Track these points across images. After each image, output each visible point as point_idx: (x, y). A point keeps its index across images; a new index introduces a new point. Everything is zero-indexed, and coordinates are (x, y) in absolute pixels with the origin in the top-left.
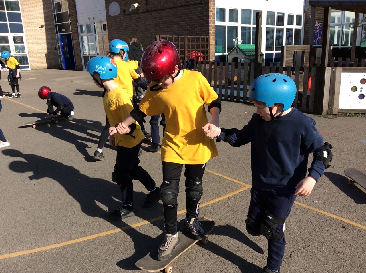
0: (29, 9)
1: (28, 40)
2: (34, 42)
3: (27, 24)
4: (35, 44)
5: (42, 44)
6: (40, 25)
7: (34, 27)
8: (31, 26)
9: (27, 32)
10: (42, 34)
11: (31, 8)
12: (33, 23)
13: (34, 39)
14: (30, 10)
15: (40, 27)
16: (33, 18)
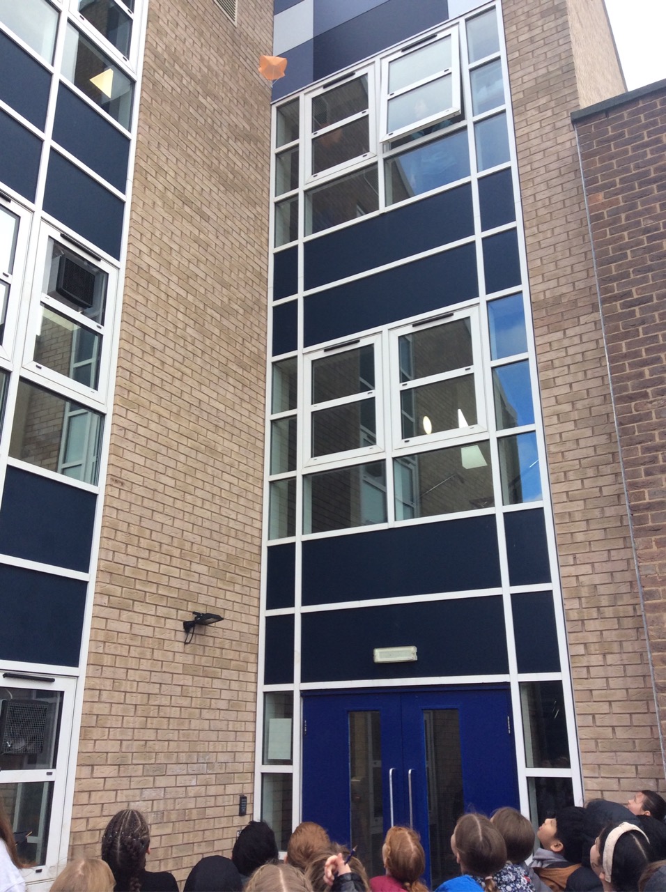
0: (153, 485)
1: (96, 733)
2: (136, 746)
3: (118, 591)
4: (131, 770)
5: (177, 769)
6: (191, 607)
7: (151, 620)
8: (138, 607)
9: (107, 660)
10: (188, 680)
11: (164, 479)
12: (153, 589)
13: (138, 722)
14: (160, 488)
15: (188, 627)
16: (165, 547)
